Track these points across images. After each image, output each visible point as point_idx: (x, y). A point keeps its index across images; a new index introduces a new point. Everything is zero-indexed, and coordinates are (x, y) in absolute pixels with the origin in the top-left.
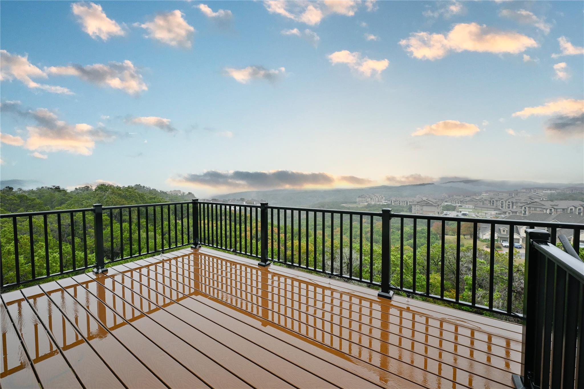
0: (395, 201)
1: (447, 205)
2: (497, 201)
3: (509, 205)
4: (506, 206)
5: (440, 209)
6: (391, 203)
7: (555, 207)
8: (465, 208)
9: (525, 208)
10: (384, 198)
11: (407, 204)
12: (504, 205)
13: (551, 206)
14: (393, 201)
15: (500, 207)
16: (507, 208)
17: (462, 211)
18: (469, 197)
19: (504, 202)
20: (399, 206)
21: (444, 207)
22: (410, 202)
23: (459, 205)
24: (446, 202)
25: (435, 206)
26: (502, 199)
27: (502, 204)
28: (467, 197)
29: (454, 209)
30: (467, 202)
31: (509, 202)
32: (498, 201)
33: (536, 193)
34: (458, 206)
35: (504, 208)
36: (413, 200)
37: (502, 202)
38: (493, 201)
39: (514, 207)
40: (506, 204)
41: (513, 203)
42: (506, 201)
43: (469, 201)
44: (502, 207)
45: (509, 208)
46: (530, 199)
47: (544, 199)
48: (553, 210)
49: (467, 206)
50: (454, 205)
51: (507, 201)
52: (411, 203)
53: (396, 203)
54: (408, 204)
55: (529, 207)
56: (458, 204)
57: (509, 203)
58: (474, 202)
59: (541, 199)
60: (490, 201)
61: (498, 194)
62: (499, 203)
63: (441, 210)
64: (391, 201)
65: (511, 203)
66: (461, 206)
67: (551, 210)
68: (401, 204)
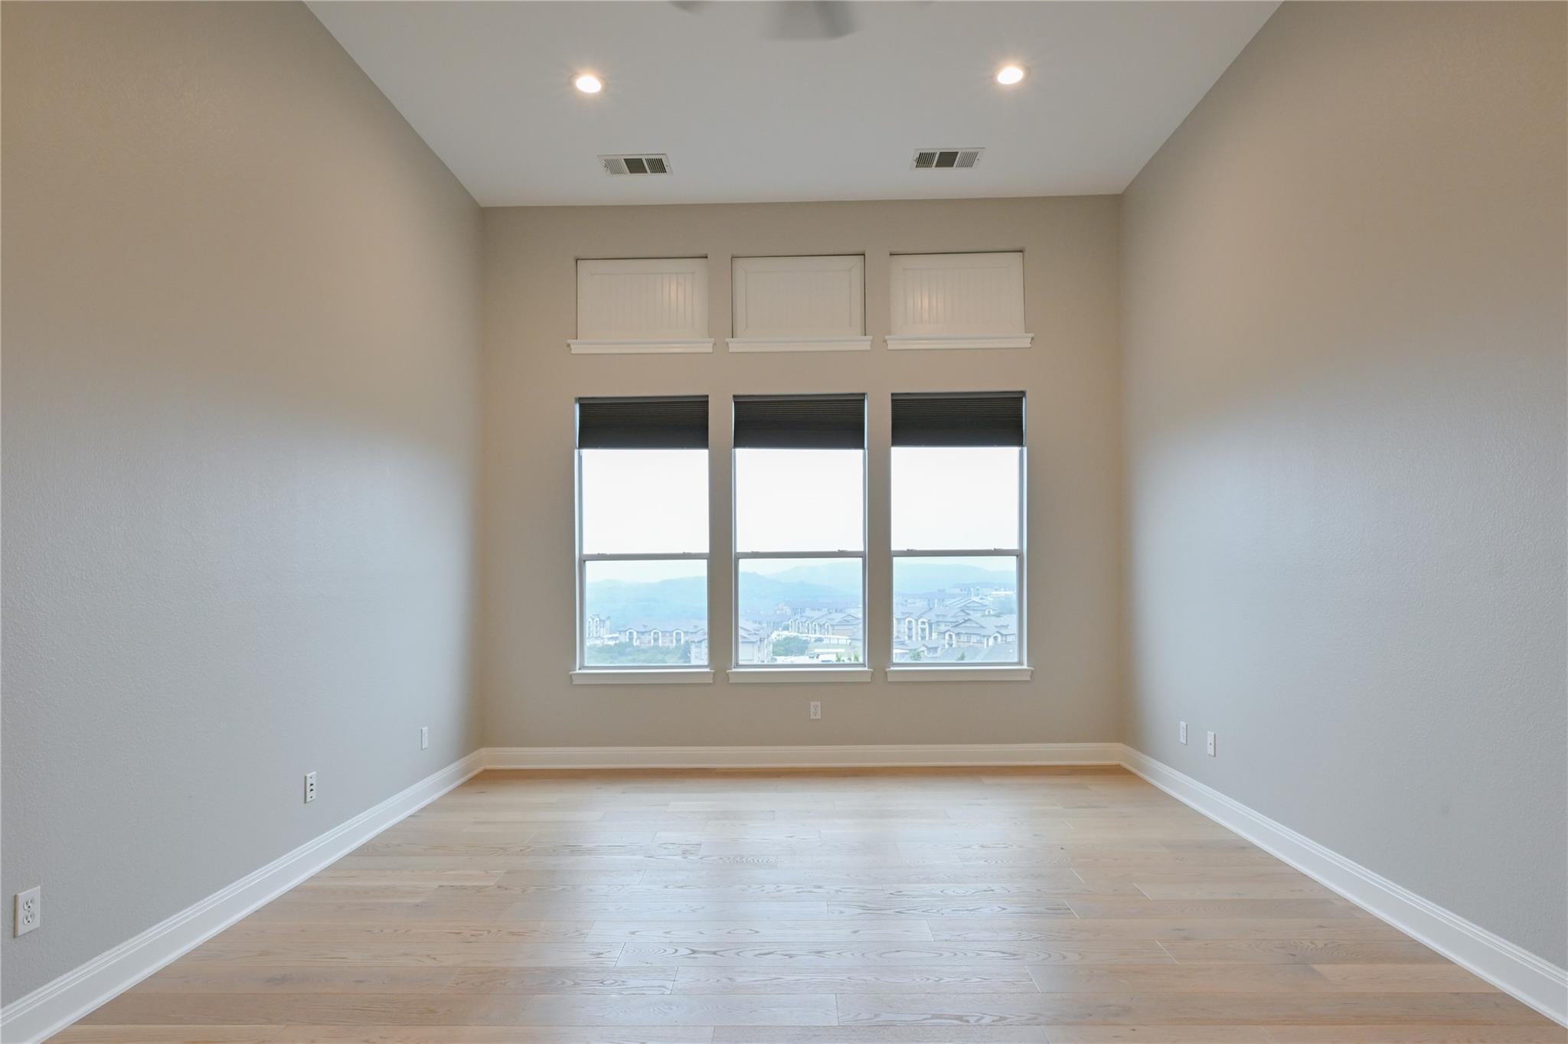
0: (643, 633)
1: (786, 639)
2: (899, 620)
3: (923, 630)
4: (917, 633)
5: (767, 650)
6: (631, 639)
7: (1004, 632)
8: (831, 647)
9: (951, 636)
10: (608, 623)
11: (678, 641)
12: (913, 630)
13: (996, 630)
14: (635, 634)
15: (907, 638)
16: (920, 639)
17: (823, 653)
18: (838, 610)
20: (656, 647)
21: (776, 644)
22: (686, 633)
23: (817, 636)
24: (786, 628)
25: (753, 642)
26: (910, 614)
27: (910, 629)
28: (833, 609)
29: (803, 649)
30: (836, 628)
31: (923, 623)
32: (902, 622)
33: (980, 597)
34: (812, 640)
35: (914, 639)
36: (696, 627)
39: (934, 635)
40: (917, 629)
41: (930, 625)
42: (917, 620)
43: (840, 624)
44: (910, 637)
45: (923, 638)
46: (963, 614)
47: (992, 613)
48: (999, 639)
49: (835, 639)
50: (803, 637)
51: (920, 621)
52: (689, 638)
53: (646, 638)
54: (682, 642)
55: (958, 634)
56: (815, 633)
57: (923, 626)
59: (987, 613)
61: (906, 601)
63: (768, 655)
64: (631, 633)
65: (926, 625)
66: (820, 640)
67: (996, 638)
68: (660, 641)
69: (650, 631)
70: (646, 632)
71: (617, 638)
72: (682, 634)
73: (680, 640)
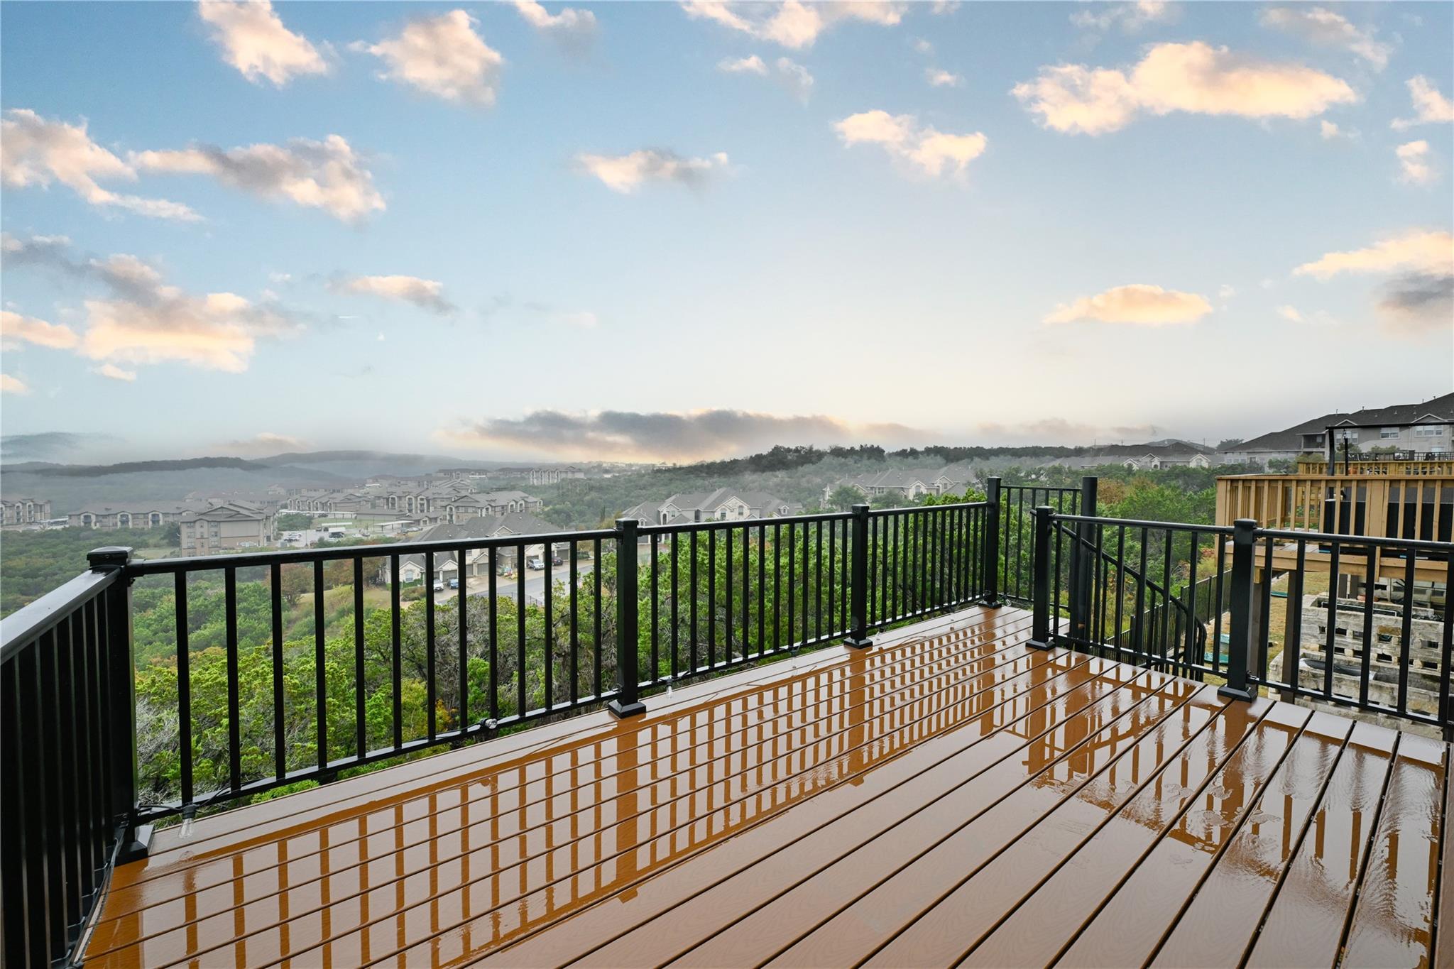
0: (104, 516)
1: (288, 516)
2: (400, 498)
3: (422, 505)
4: (418, 507)
5: (272, 528)
6: (88, 523)
7: (493, 504)
8: (336, 520)
9: (451, 509)
10: (47, 508)
11: (156, 522)
12: (414, 505)
13: (487, 503)
14: (93, 518)
17: (330, 527)
18: (339, 491)
19: (413, 499)
20: (125, 530)
21: (280, 520)
22: (165, 514)
23: (320, 512)
24: (285, 507)
26: (409, 493)
27: (410, 505)
28: (334, 491)
29: (307, 523)
30: (339, 505)
31: (422, 499)
32: (403, 499)
34: (316, 516)
35: (414, 511)
36: (177, 508)
37: (409, 499)
38: (393, 499)
39: (432, 508)
40: (416, 504)
41: (428, 501)
42: (416, 498)
44: (410, 511)
45: (422, 511)
48: (490, 510)
49: (339, 514)
50: (306, 513)
51: (419, 498)
52: (169, 519)
53: (110, 521)
54: (161, 523)
55: (457, 507)
56: (318, 510)
57: (422, 502)
58: (354, 504)
60: (388, 499)
62: (405, 503)
63: (274, 530)
64: (87, 516)
65: (425, 502)
66: (325, 516)
67: (487, 509)
68: (130, 524)
69: (116, 514)
70: (109, 515)
71: (64, 522)
72: (161, 516)
73: (158, 521)
